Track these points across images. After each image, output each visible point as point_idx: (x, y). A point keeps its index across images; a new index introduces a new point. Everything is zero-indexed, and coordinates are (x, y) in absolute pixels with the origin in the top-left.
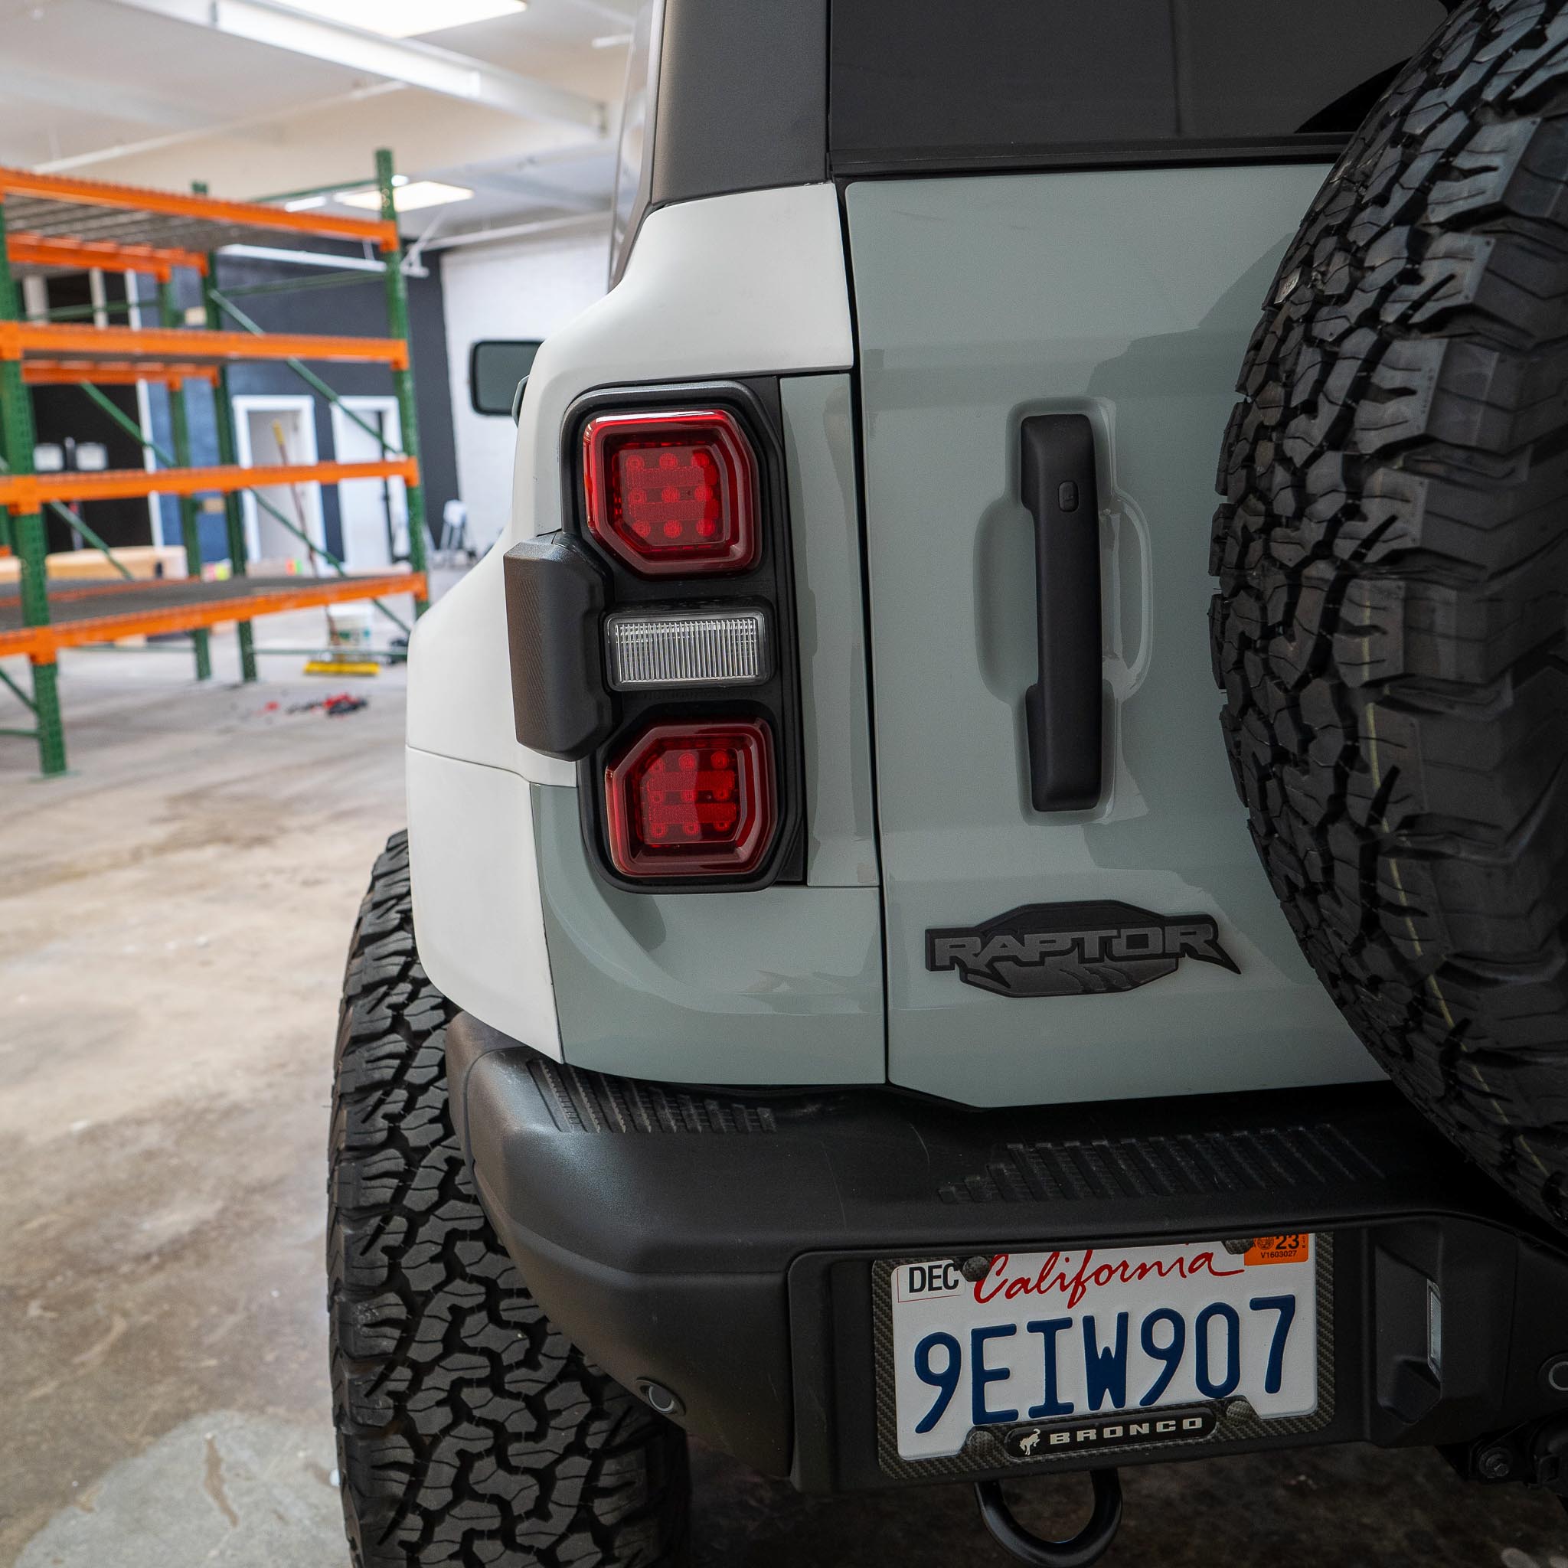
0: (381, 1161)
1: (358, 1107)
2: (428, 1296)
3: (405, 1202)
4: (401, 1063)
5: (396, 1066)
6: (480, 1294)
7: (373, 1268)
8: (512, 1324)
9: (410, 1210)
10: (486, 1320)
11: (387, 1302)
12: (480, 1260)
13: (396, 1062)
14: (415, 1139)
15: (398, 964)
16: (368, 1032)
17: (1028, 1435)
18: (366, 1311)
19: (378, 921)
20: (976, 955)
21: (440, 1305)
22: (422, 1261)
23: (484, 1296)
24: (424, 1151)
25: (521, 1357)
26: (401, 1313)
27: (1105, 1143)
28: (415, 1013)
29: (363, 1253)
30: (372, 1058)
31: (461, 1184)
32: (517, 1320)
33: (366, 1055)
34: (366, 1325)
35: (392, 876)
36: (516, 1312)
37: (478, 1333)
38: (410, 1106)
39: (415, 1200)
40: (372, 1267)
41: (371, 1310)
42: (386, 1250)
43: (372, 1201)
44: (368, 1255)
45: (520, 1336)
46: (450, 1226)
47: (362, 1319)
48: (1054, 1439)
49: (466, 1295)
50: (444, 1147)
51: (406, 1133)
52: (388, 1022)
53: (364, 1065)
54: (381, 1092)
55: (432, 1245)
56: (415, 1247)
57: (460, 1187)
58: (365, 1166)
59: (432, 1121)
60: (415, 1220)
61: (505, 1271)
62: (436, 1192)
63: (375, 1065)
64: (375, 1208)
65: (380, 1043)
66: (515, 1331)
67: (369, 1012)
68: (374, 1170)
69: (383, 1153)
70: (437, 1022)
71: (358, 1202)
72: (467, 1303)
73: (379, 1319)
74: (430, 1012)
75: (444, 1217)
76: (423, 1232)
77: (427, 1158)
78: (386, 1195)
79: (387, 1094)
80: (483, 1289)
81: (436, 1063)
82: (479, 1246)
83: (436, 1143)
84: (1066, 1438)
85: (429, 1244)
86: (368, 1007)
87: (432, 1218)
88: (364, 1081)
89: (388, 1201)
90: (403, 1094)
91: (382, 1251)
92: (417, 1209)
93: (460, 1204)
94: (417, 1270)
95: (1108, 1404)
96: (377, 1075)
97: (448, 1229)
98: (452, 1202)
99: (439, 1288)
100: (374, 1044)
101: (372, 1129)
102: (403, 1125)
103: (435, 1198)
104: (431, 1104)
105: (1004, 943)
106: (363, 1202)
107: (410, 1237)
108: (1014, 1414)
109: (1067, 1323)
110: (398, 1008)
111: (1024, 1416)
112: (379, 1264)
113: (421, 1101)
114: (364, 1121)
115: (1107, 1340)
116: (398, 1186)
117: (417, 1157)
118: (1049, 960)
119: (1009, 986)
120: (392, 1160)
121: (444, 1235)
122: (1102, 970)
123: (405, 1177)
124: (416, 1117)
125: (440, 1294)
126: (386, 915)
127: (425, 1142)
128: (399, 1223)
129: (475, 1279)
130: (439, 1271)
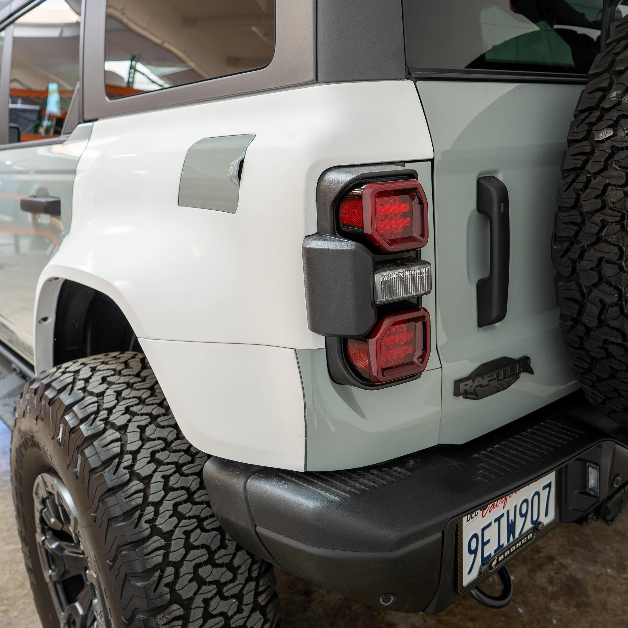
0: (151, 544)
1: (129, 522)
2: (191, 600)
3: (170, 559)
4: (144, 494)
5: (142, 496)
6: (214, 589)
7: (163, 596)
8: (230, 597)
9: (174, 562)
10: (219, 600)
11: (173, 609)
12: (211, 573)
13: (142, 494)
14: (165, 528)
15: (118, 446)
16: (118, 483)
17: (493, 561)
18: (162, 618)
19: (91, 428)
20: (471, 387)
21: (198, 601)
22: (185, 584)
23: (216, 589)
24: (172, 532)
25: (236, 610)
26: (181, 612)
27: (497, 446)
28: (140, 468)
29: (154, 591)
30: (127, 496)
31: (193, 542)
32: (231, 594)
33: (123, 495)
34: (164, 625)
35: (80, 403)
36: (231, 591)
37: (217, 607)
38: (157, 513)
39: (174, 557)
40: (162, 596)
41: (165, 616)
42: (166, 585)
43: (153, 564)
44: (157, 591)
45: (234, 601)
46: (194, 563)
47: (161, 622)
48: (500, 559)
49: (208, 592)
50: (180, 527)
51: (160, 526)
52: (128, 476)
53: (124, 500)
54: (139, 511)
55: (188, 574)
56: (180, 579)
57: (193, 543)
58: (144, 549)
59: (171, 517)
60: (177, 566)
61: (222, 574)
62: (184, 549)
63: (130, 498)
64: (156, 567)
65: (128, 487)
66: (232, 599)
67: (114, 474)
68: (150, 549)
69: (151, 539)
70: (153, 469)
71: (146, 567)
72: (209, 596)
73: (170, 619)
74: (147, 465)
75: (191, 560)
76: (183, 570)
77: (174, 535)
78: (160, 559)
79: (143, 511)
80: (215, 586)
81: (162, 489)
82: (209, 567)
83: (176, 526)
84: (502, 557)
85: (187, 575)
86: (112, 471)
87: (185, 562)
88: (127, 508)
89: (161, 562)
90: (152, 509)
91: (165, 586)
92: (177, 561)
93: (196, 551)
94: (184, 589)
95: (511, 540)
96: (134, 503)
97: (193, 565)
98: (192, 552)
99: (196, 593)
100: (126, 489)
101: (142, 530)
102: (157, 523)
103: (184, 552)
104: (167, 509)
105: (479, 381)
106: (148, 567)
107: (177, 575)
108: (490, 554)
109: (502, 515)
110: (130, 468)
111: (493, 554)
112: (165, 593)
113: (162, 509)
114: (135, 527)
115: (512, 517)
116: (164, 553)
117: (167, 536)
118: (490, 383)
119: (478, 396)
120: (157, 541)
121: (192, 568)
122: (502, 383)
123: (166, 548)
124: (162, 517)
125: (197, 596)
126: (94, 424)
127: (171, 528)
128: (170, 570)
129: (211, 583)
130: (194, 585)
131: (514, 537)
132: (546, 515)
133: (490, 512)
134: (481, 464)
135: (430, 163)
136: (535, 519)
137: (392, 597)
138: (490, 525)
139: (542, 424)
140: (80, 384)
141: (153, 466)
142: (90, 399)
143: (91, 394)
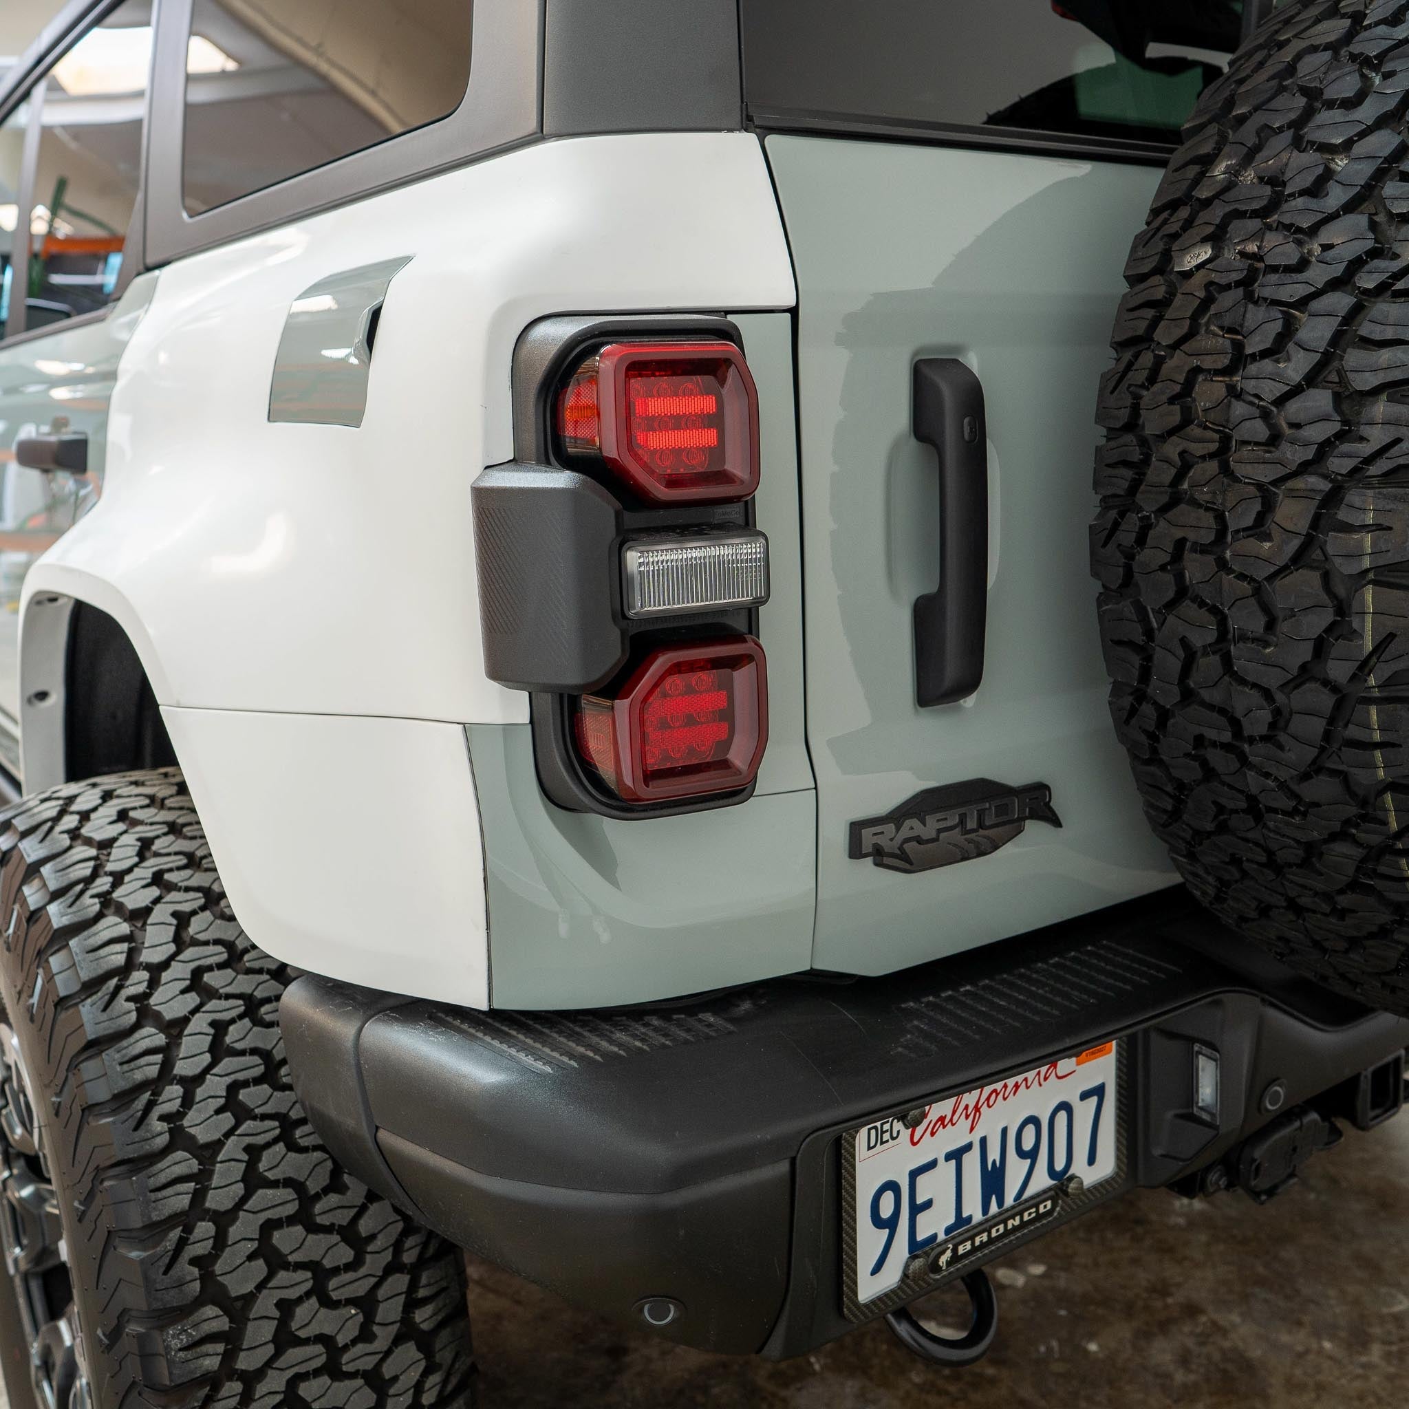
0: (168, 1167)
1: (123, 1116)
2: (249, 1299)
3: (207, 1205)
4: (164, 1057)
5: (160, 1061)
6: (307, 1280)
7: (184, 1284)
8: (343, 1302)
9: (216, 1212)
10: (317, 1305)
11: (205, 1317)
12: (302, 1244)
13: (159, 1058)
14: (203, 1135)
15: (122, 953)
16: (111, 1031)
17: (943, 1252)
18: (180, 1334)
19: (70, 910)
20: (891, 840)
21: (266, 1304)
22: (239, 1262)
23: (312, 1281)
24: (218, 1145)
25: (356, 1333)
26: (223, 1324)
27: (968, 988)
28: (164, 1001)
29: (165, 1273)
30: (126, 1059)
31: (266, 1171)
32: (347, 1296)
33: (117, 1056)
34: (181, 1350)
35: (58, 860)
36: (346, 1288)
37: (310, 1321)
38: (188, 1101)
39: (217, 1200)
40: (181, 1284)
41: (186, 1330)
42: (194, 1261)
43: (166, 1212)
44: (171, 1272)
45: (353, 1312)
46: (263, 1217)
47: (175, 1344)
48: (961, 1250)
49: (292, 1286)
50: (239, 1135)
51: (192, 1131)
52: (134, 1016)
53: (118, 1068)
54: (149, 1093)
55: (247, 1242)
56: (228, 1249)
57: (266, 1174)
58: (150, 1177)
59: (219, 1111)
60: (223, 1220)
61: (329, 1249)
62: (241, 1185)
63: (132, 1065)
64: (173, 1220)
65: (132, 1039)
66: (347, 1308)
67: (104, 1010)
68: (162, 1179)
69: (169, 1158)
70: (193, 1006)
71: (150, 1217)
72: (293, 1294)
73: (197, 1338)
74: (181, 996)
75: (256, 1210)
76: (234, 1232)
77: (223, 1152)
78: (185, 1201)
79: (157, 1093)
80: (309, 1274)
81: (206, 1049)
82: (298, 1230)
83: (229, 1133)
84: (968, 1245)
85: (243, 1243)
86: (101, 1004)
87: (241, 1213)
88: (123, 1085)
89: (187, 1208)
90: (177, 1091)
91: (189, 1264)
92: (223, 1208)
93: (270, 1192)
94: (235, 1273)
95: (994, 1208)
96: (139, 1076)
97: (261, 1222)
98: (260, 1192)
99: (261, 1286)
100: (125, 1043)
101: (149, 1135)
102: (186, 1122)
103: (242, 1192)
104: (213, 1094)
105: (912, 827)
106: (156, 1217)
107: (220, 1241)
108: (935, 1236)
109: (968, 1147)
110: (140, 1000)
111: (941, 1237)
112: (189, 1278)
113: (200, 1093)
114: (136, 1129)
115: (994, 1155)
116: (196, 1190)
117: (207, 1154)
118: (942, 835)
119: (911, 863)
120: (182, 1163)
121: (258, 1228)
122: (976, 839)
123: (202, 1178)
124: (199, 1111)
125: (265, 1292)
126: (78, 903)
127: (216, 1135)
128: (205, 1229)
129: (299, 1266)
130: (259, 1268)
131: (1000, 1203)
132: (1092, 1160)
133: (933, 1134)
134: (916, 1023)
135: (788, 315)
136: (1059, 1165)
137: (672, 1308)
138: (932, 1165)
139: (1089, 948)
140: (70, 821)
141: (193, 999)
142: (82, 852)
143: (88, 842)
